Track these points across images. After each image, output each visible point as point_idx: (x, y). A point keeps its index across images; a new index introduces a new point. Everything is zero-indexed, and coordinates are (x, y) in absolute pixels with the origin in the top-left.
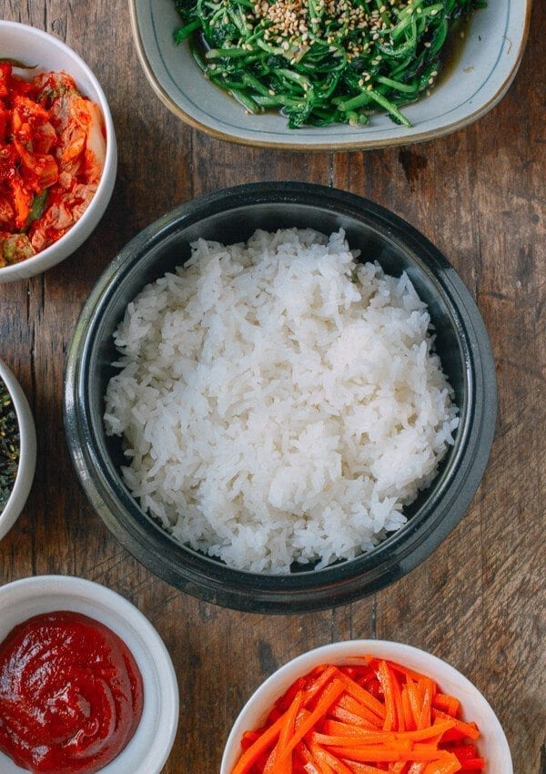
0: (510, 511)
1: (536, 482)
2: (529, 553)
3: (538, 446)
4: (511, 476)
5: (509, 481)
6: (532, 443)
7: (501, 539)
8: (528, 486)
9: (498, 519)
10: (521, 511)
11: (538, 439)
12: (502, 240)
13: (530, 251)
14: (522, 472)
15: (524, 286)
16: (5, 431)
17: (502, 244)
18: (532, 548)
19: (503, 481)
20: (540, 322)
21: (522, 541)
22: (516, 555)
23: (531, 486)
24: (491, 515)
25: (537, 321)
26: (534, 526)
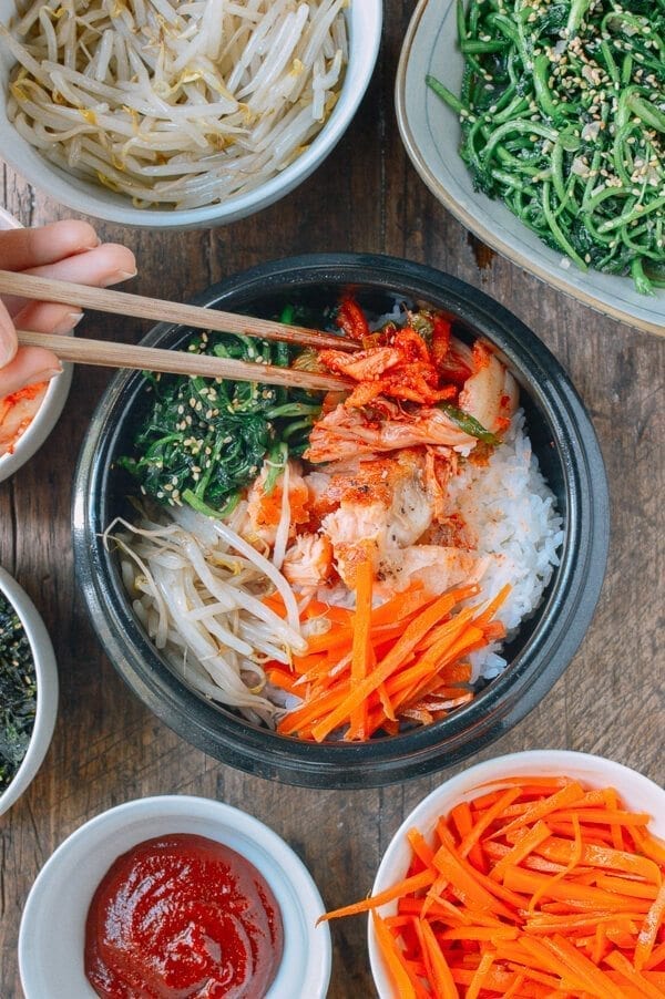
0: (601, 681)
1: (634, 645)
2: (625, 733)
3: (637, 599)
4: (604, 638)
5: (602, 644)
6: (630, 596)
7: (591, 715)
8: (625, 650)
9: (587, 690)
10: (615, 682)
11: (637, 592)
12: (595, 342)
13: (631, 356)
14: (618, 633)
15: (623, 400)
16: (18, 660)
17: (596, 348)
18: (629, 727)
19: (594, 644)
20: (642, 446)
21: (617, 719)
22: (609, 735)
23: (628, 651)
24: (578, 685)
25: (639, 443)
26: (632, 699)
